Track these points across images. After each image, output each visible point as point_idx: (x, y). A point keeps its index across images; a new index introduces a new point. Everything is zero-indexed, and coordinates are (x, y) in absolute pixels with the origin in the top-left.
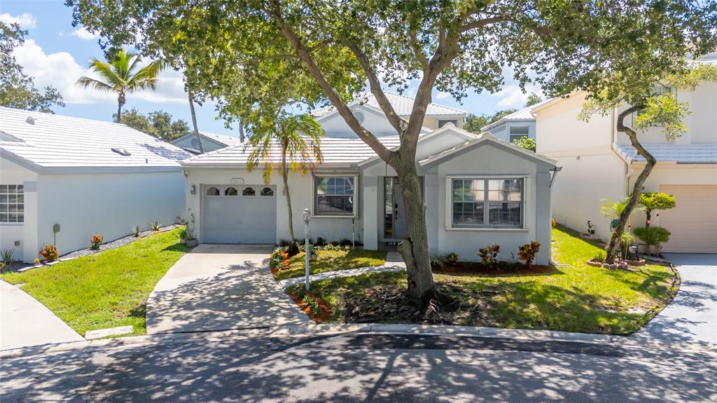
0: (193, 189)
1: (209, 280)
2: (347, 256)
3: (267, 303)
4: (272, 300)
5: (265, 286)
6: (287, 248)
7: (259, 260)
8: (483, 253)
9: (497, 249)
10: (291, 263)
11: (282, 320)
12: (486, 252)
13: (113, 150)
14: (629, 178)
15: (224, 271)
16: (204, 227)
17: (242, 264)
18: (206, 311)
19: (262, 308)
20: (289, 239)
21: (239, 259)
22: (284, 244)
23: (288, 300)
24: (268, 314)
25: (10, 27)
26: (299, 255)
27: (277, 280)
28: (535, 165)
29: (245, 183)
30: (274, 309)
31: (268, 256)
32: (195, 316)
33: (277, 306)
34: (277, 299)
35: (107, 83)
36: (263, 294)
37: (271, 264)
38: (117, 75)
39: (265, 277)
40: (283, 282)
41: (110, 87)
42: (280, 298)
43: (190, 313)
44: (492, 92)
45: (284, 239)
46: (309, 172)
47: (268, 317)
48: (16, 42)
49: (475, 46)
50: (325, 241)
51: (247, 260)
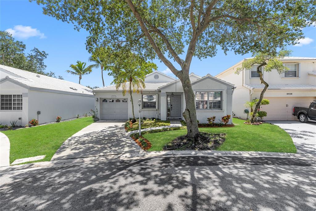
0: (97, 99)
1: (98, 132)
2: (155, 122)
3: (120, 141)
4: (123, 139)
5: (121, 134)
6: (132, 120)
7: (120, 125)
8: (209, 120)
9: (214, 118)
10: (133, 125)
11: (127, 149)
12: (210, 119)
13: (70, 88)
14: (251, 95)
15: (106, 128)
16: (101, 114)
17: (114, 126)
18: (91, 145)
19: (118, 143)
20: (133, 117)
21: (113, 124)
22: (131, 119)
23: (130, 139)
24: (121, 146)
25: (42, 52)
26: (136, 123)
27: (127, 131)
28: (226, 86)
29: (117, 97)
30: (124, 143)
31: (124, 123)
32: (84, 147)
33: (125, 142)
34: (125, 139)
35: (75, 72)
36: (120, 137)
37: (125, 126)
38: (79, 70)
39: (122, 130)
40: (129, 132)
41: (77, 74)
42: (127, 138)
43: (82, 146)
44: (212, 57)
45: (131, 118)
46: (140, 93)
47: (120, 148)
48: (44, 57)
49: (204, 40)
50: (146, 118)
51: (116, 125)
